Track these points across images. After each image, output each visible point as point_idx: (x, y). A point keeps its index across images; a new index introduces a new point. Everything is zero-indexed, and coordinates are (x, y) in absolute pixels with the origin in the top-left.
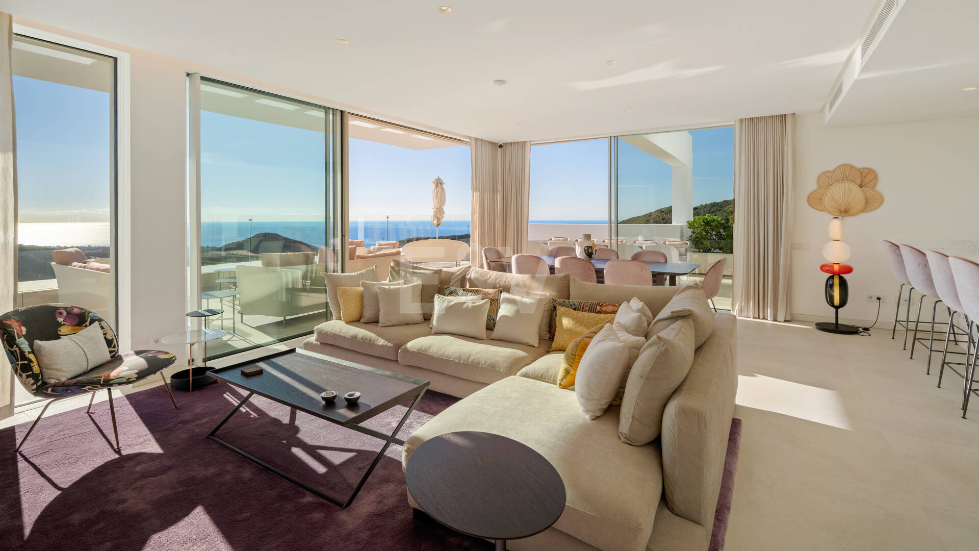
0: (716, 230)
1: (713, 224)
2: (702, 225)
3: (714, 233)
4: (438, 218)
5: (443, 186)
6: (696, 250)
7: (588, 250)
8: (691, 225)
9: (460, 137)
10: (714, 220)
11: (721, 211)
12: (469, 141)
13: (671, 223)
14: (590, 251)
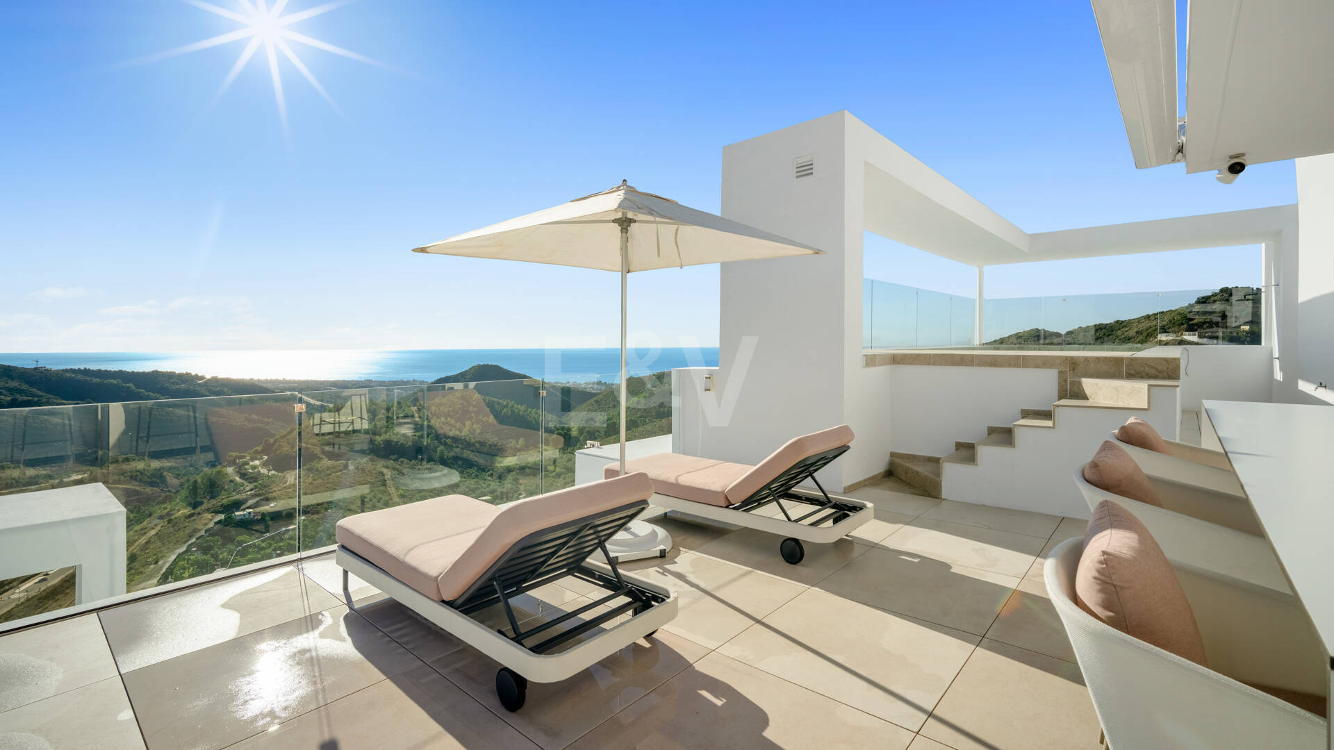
11: (1111, 337)
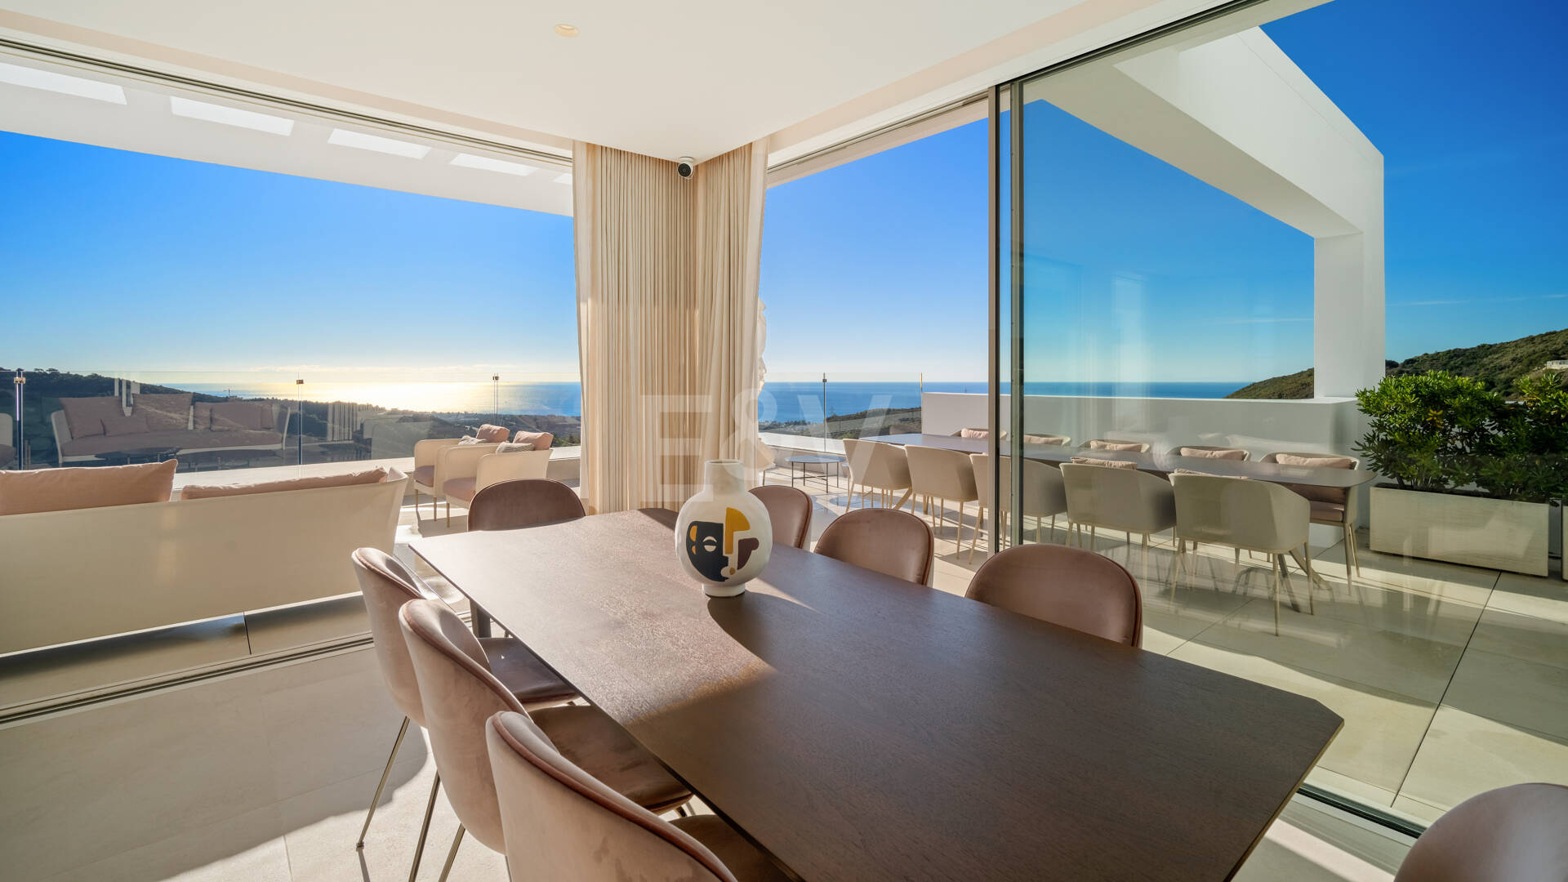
0: (1467, 422)
1: (1456, 402)
2: (1408, 405)
3: (1456, 430)
6: (1386, 480)
7: (700, 544)
8: (1370, 403)
9: (557, 146)
10: (1457, 391)
12: (569, 154)
13: (1310, 395)
14: (710, 548)
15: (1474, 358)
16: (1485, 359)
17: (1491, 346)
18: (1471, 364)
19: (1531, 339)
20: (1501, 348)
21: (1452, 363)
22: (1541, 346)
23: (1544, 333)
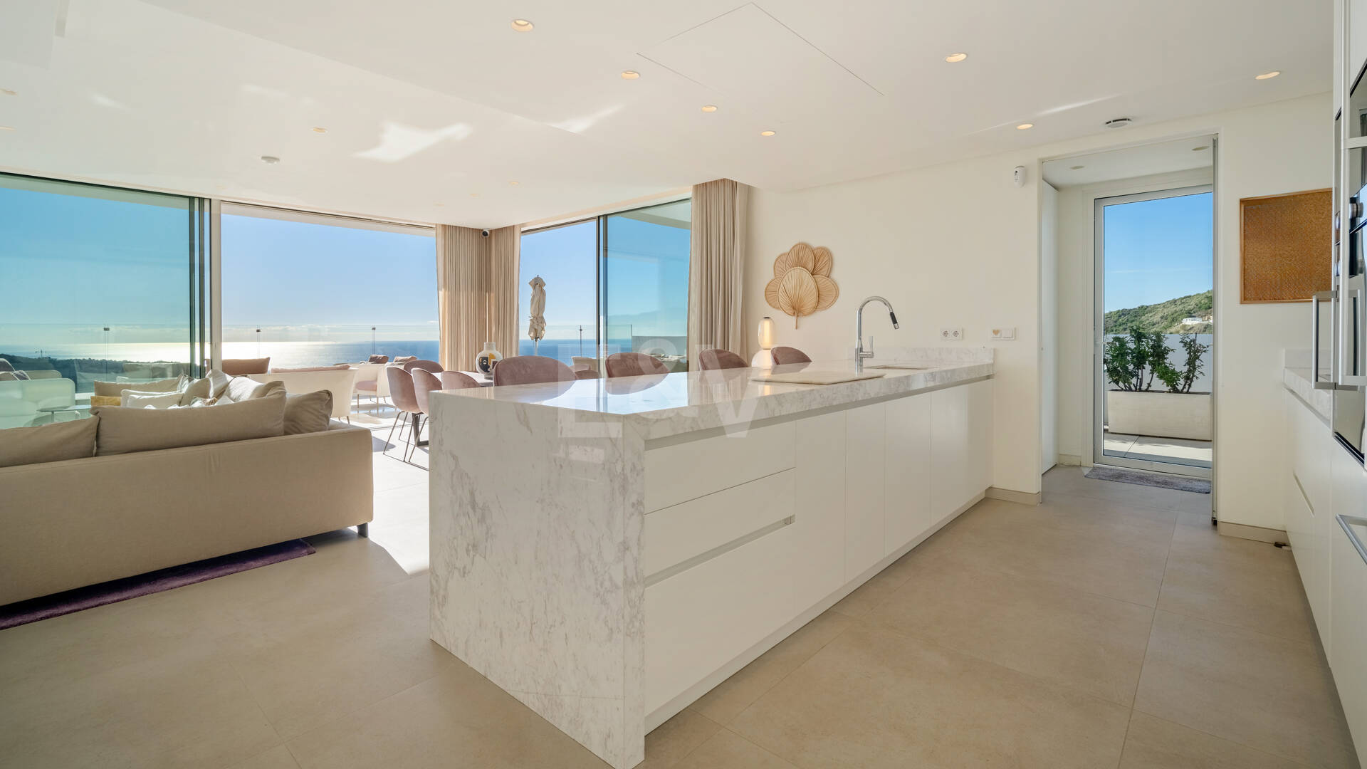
4: (535, 329)
5: (544, 288)
15: (1136, 316)
16: (1143, 317)
17: (1147, 307)
18: (1133, 321)
19: (1175, 301)
20: (1153, 309)
21: (1120, 320)
22: (1181, 307)
23: (1183, 297)
